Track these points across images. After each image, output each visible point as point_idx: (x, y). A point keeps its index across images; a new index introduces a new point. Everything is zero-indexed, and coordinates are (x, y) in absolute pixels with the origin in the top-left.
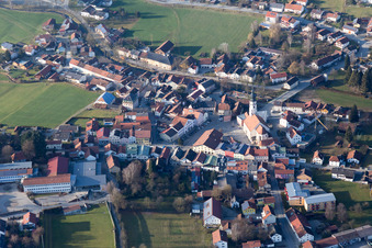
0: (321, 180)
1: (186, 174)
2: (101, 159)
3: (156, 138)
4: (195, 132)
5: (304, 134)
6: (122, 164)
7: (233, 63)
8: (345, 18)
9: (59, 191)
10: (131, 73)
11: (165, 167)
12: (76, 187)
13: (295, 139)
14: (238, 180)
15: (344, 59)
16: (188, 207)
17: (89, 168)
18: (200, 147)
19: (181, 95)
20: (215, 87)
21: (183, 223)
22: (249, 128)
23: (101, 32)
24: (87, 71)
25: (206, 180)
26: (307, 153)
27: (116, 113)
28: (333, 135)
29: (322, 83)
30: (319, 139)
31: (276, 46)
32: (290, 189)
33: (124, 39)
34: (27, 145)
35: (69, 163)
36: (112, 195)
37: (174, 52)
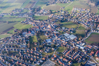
0: (57, 31)
1: (43, 32)
2: (34, 31)
3: (39, 28)
4: (43, 28)
5: (55, 27)
6: (36, 31)
7: (46, 21)
8: (57, 15)
9: (30, 34)
10: (36, 23)
11: (41, 31)
12: (32, 33)
13: (54, 27)
14: (49, 31)
15: (58, 19)
16: (44, 35)
17: (33, 32)
18: (44, 29)
19: (41, 24)
20: (45, 23)
21: (44, 36)
22: (49, 27)
23: (32, 19)
24: (31, 23)
25: (45, 32)
26: (55, 28)
27: (35, 26)
28: (58, 27)
29: (56, 22)
30: (56, 27)
31: (51, 19)
32: (54, 32)
33: (34, 19)
34: (26, 30)
35: (31, 31)
36: (36, 34)
37: (40, 20)
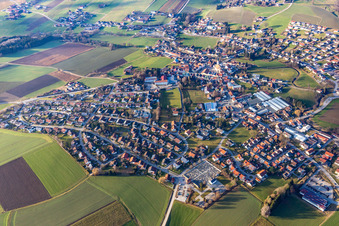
0: (237, 82)
1: (199, 81)
2: (176, 76)
3: (190, 71)
4: (201, 70)
5: (233, 70)
6: (181, 78)
7: (212, 51)
8: (244, 39)
9: (164, 84)
10: (183, 54)
11: (193, 79)
12: (169, 83)
13: (230, 71)
14: (214, 82)
15: (244, 50)
16: (200, 89)
17: (172, 78)
18: (203, 74)
19: (197, 60)
20: (206, 58)
21: (199, 93)
22: (217, 68)
23: (174, 43)
24: (170, 54)
25: (205, 82)
26: (233, 75)
27: (179, 64)
28: (240, 70)
29: (237, 57)
30: (236, 71)
31: (224, 47)
32: (229, 84)
33: (180, 45)
34: (155, 72)
35: (167, 77)
36: (179, 85)
37: (195, 48)
